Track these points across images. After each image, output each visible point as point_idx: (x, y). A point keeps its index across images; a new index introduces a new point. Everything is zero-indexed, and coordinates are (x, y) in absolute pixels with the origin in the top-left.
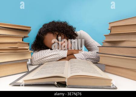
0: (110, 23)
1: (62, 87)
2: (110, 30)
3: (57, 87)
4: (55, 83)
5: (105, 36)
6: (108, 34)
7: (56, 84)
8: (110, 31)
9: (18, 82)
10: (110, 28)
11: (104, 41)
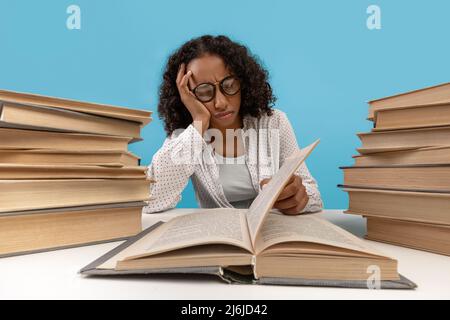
0: (371, 102)
1: (240, 283)
2: (374, 120)
3: (227, 283)
4: (218, 270)
5: (361, 136)
6: (369, 131)
7: (222, 273)
8: (372, 123)
9: (103, 266)
10: (373, 116)
11: (359, 151)
